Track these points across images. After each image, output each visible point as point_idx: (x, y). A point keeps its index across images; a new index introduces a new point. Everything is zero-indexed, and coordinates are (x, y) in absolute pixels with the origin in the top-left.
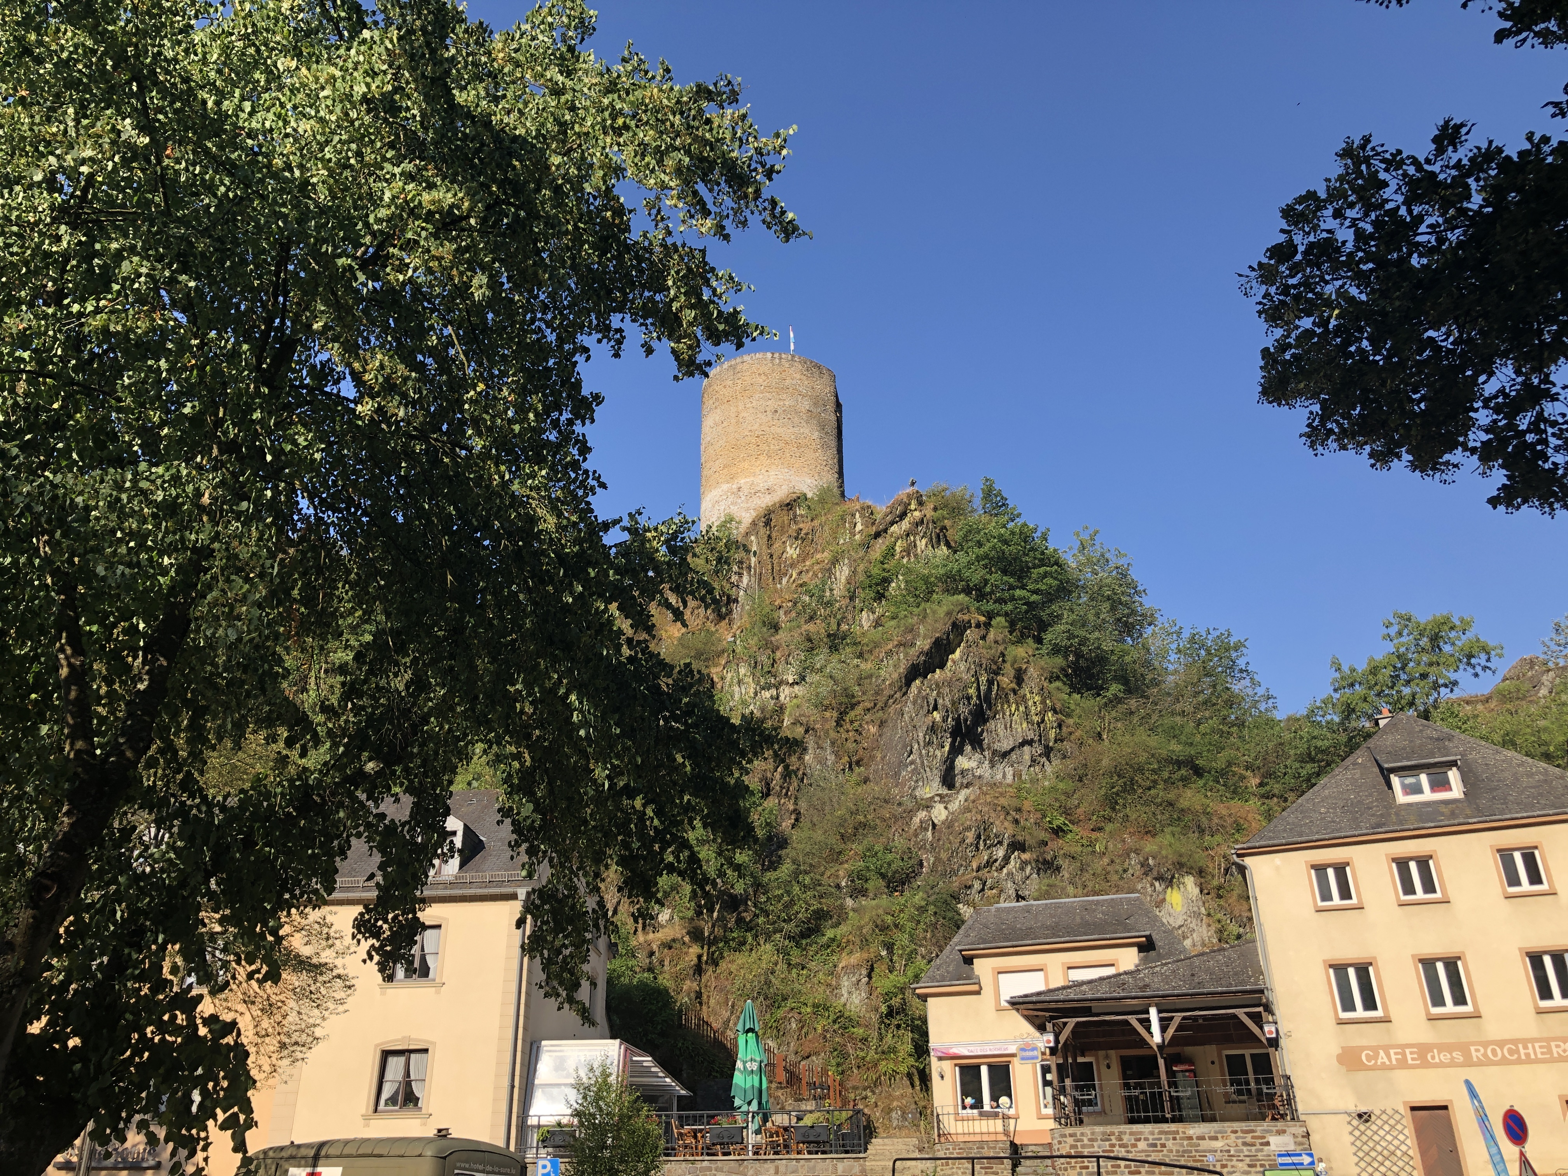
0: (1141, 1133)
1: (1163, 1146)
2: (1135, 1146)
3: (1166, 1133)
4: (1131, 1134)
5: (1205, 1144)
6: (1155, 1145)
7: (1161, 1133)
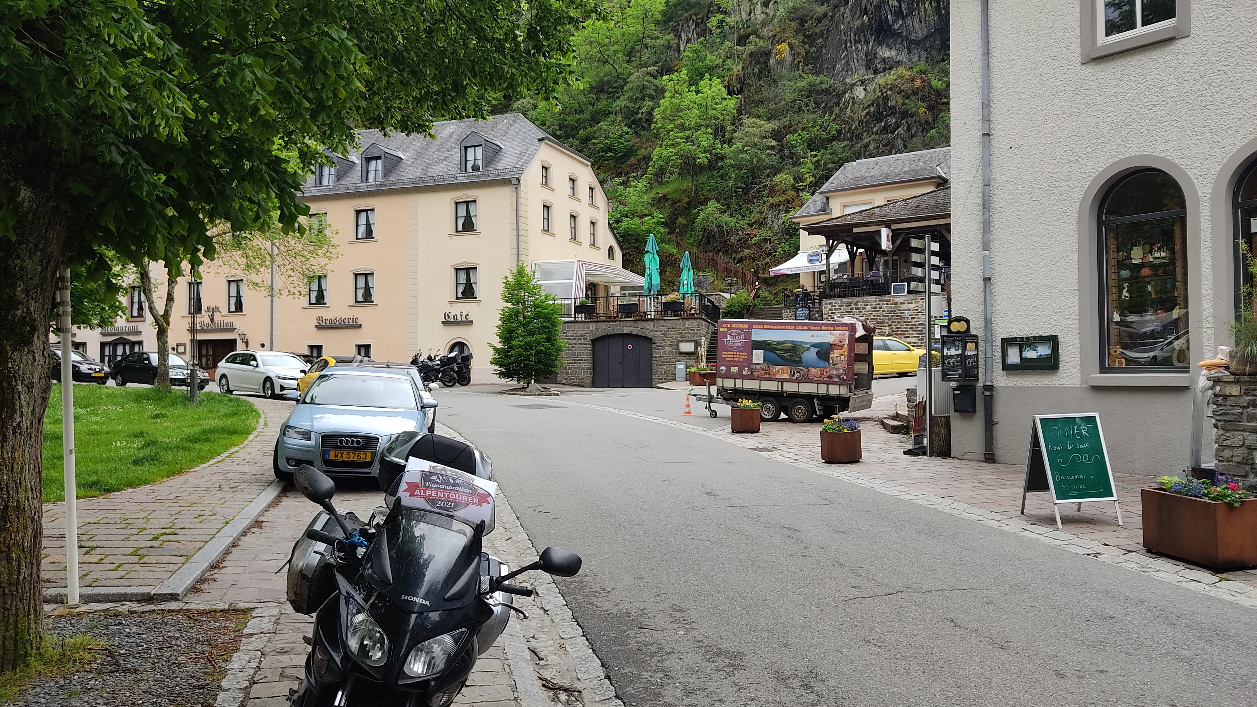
0: (868, 302)
1: (880, 308)
2: (864, 308)
3: (883, 301)
4: (863, 302)
5: (904, 307)
6: (876, 308)
7: (880, 301)
